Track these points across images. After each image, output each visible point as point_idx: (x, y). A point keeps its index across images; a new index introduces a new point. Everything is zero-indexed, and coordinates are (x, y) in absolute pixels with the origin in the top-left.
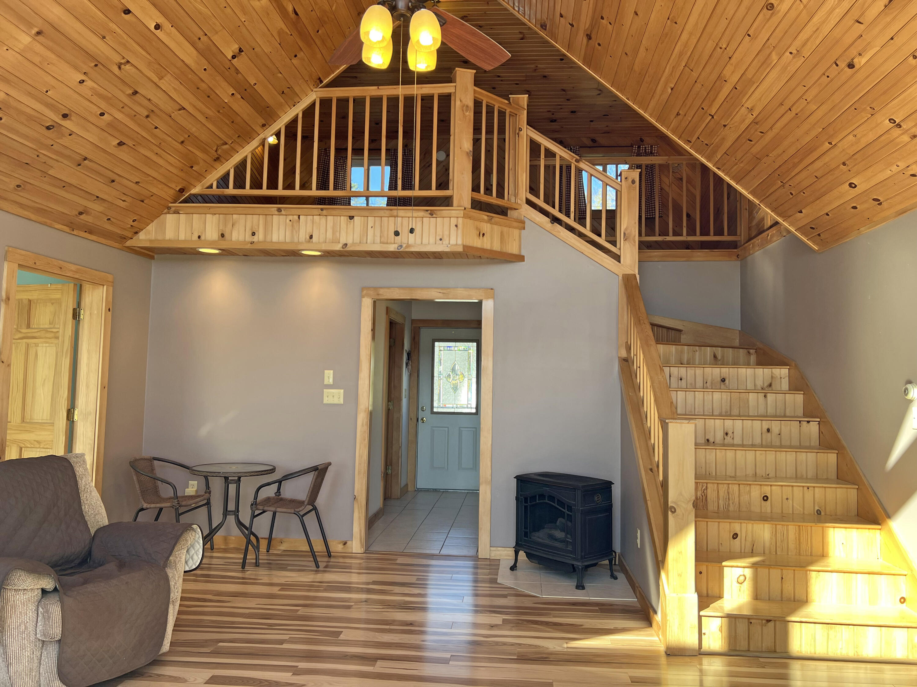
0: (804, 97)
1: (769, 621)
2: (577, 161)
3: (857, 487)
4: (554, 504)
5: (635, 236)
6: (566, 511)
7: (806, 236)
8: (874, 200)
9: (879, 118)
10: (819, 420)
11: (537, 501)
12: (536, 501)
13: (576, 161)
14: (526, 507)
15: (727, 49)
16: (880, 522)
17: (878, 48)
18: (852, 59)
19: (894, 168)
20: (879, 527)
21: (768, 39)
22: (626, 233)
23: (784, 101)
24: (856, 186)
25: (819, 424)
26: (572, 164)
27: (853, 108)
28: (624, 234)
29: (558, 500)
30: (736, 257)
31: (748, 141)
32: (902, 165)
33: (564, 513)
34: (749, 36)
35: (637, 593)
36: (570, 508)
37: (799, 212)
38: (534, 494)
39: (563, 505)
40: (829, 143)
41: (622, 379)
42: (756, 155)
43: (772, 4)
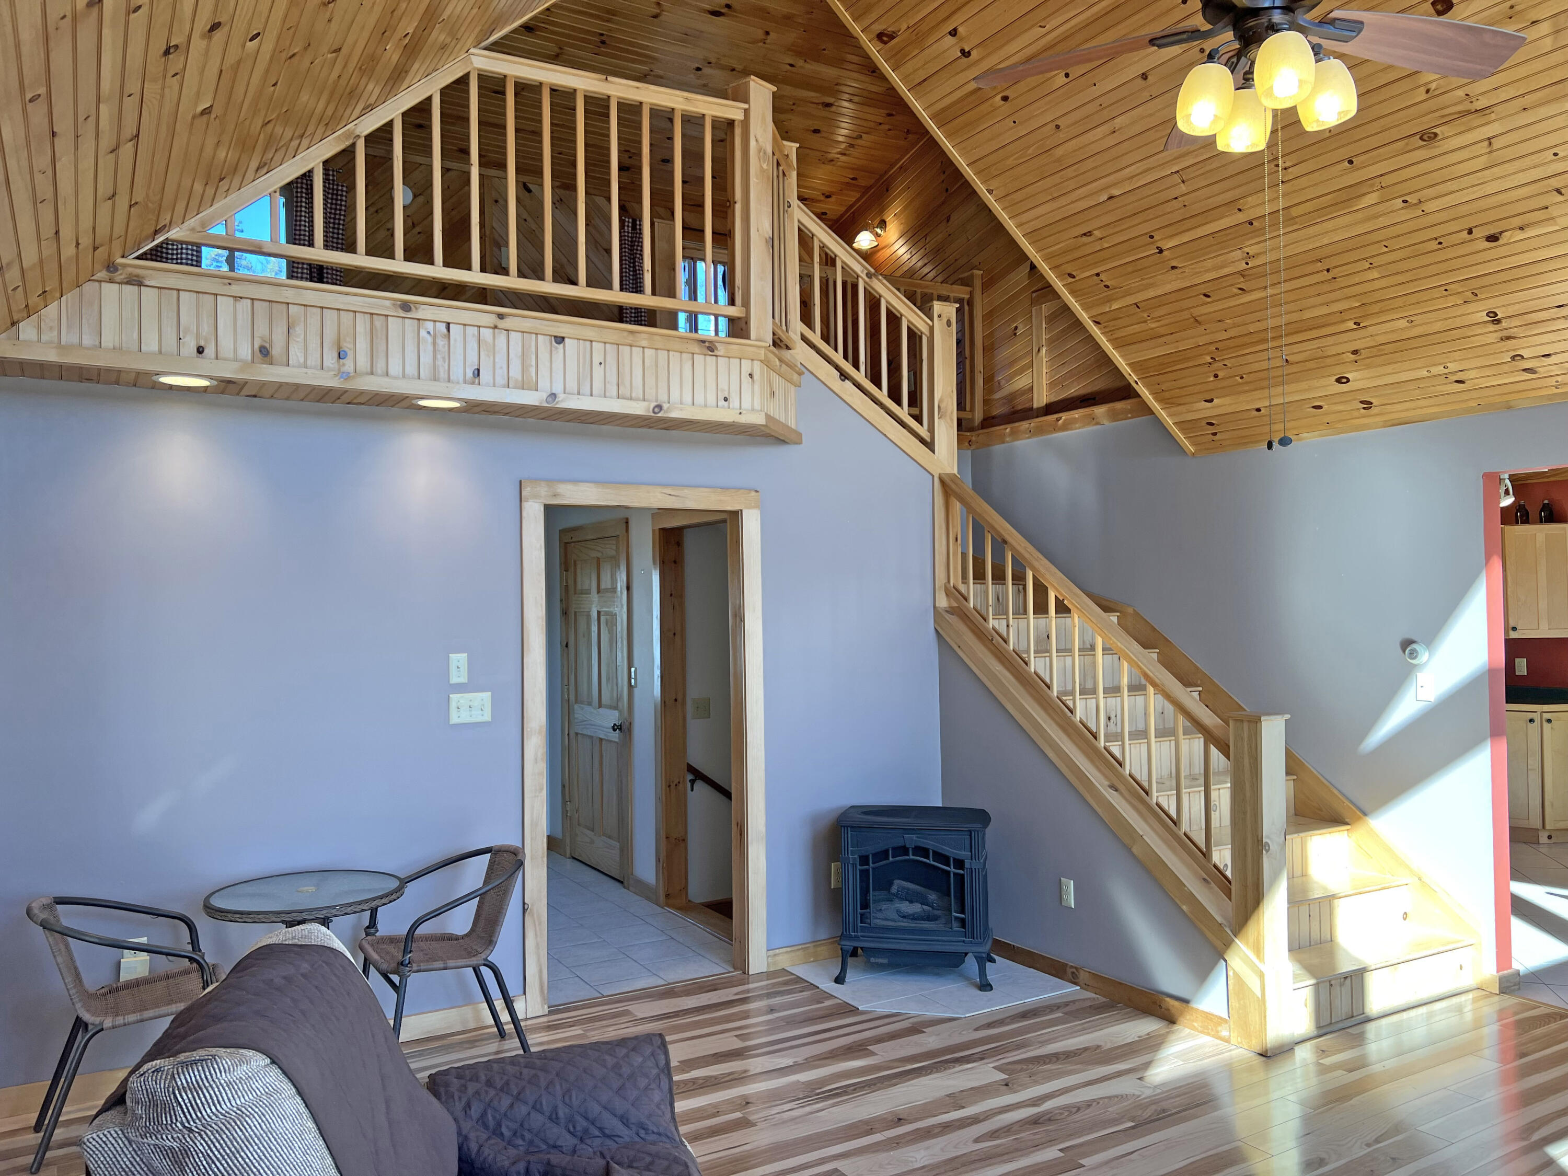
0: (1370, 261)
1: (1346, 978)
2: (869, 275)
3: (1295, 777)
4: (927, 861)
5: (952, 413)
6: (952, 870)
7: (1184, 434)
8: (1362, 402)
9: (1471, 307)
11: (891, 859)
12: (887, 858)
13: (867, 274)
14: (864, 874)
15: (1290, 170)
16: (1347, 820)
17: (1558, 228)
18: (1501, 233)
19: (1440, 369)
20: (1348, 827)
21: (1381, 175)
22: (942, 406)
23: (1323, 259)
24: (1348, 380)
25: (1199, 694)
26: (860, 280)
27: (1443, 288)
28: (939, 407)
29: (935, 853)
30: (967, 444)
31: (1202, 296)
32: (1453, 367)
33: (948, 873)
34: (1351, 162)
35: (1083, 976)
36: (960, 864)
37: (1205, 401)
38: (884, 848)
39: (945, 859)
40: (1355, 323)
41: (956, 643)
42: (1198, 316)
43: (1436, 135)
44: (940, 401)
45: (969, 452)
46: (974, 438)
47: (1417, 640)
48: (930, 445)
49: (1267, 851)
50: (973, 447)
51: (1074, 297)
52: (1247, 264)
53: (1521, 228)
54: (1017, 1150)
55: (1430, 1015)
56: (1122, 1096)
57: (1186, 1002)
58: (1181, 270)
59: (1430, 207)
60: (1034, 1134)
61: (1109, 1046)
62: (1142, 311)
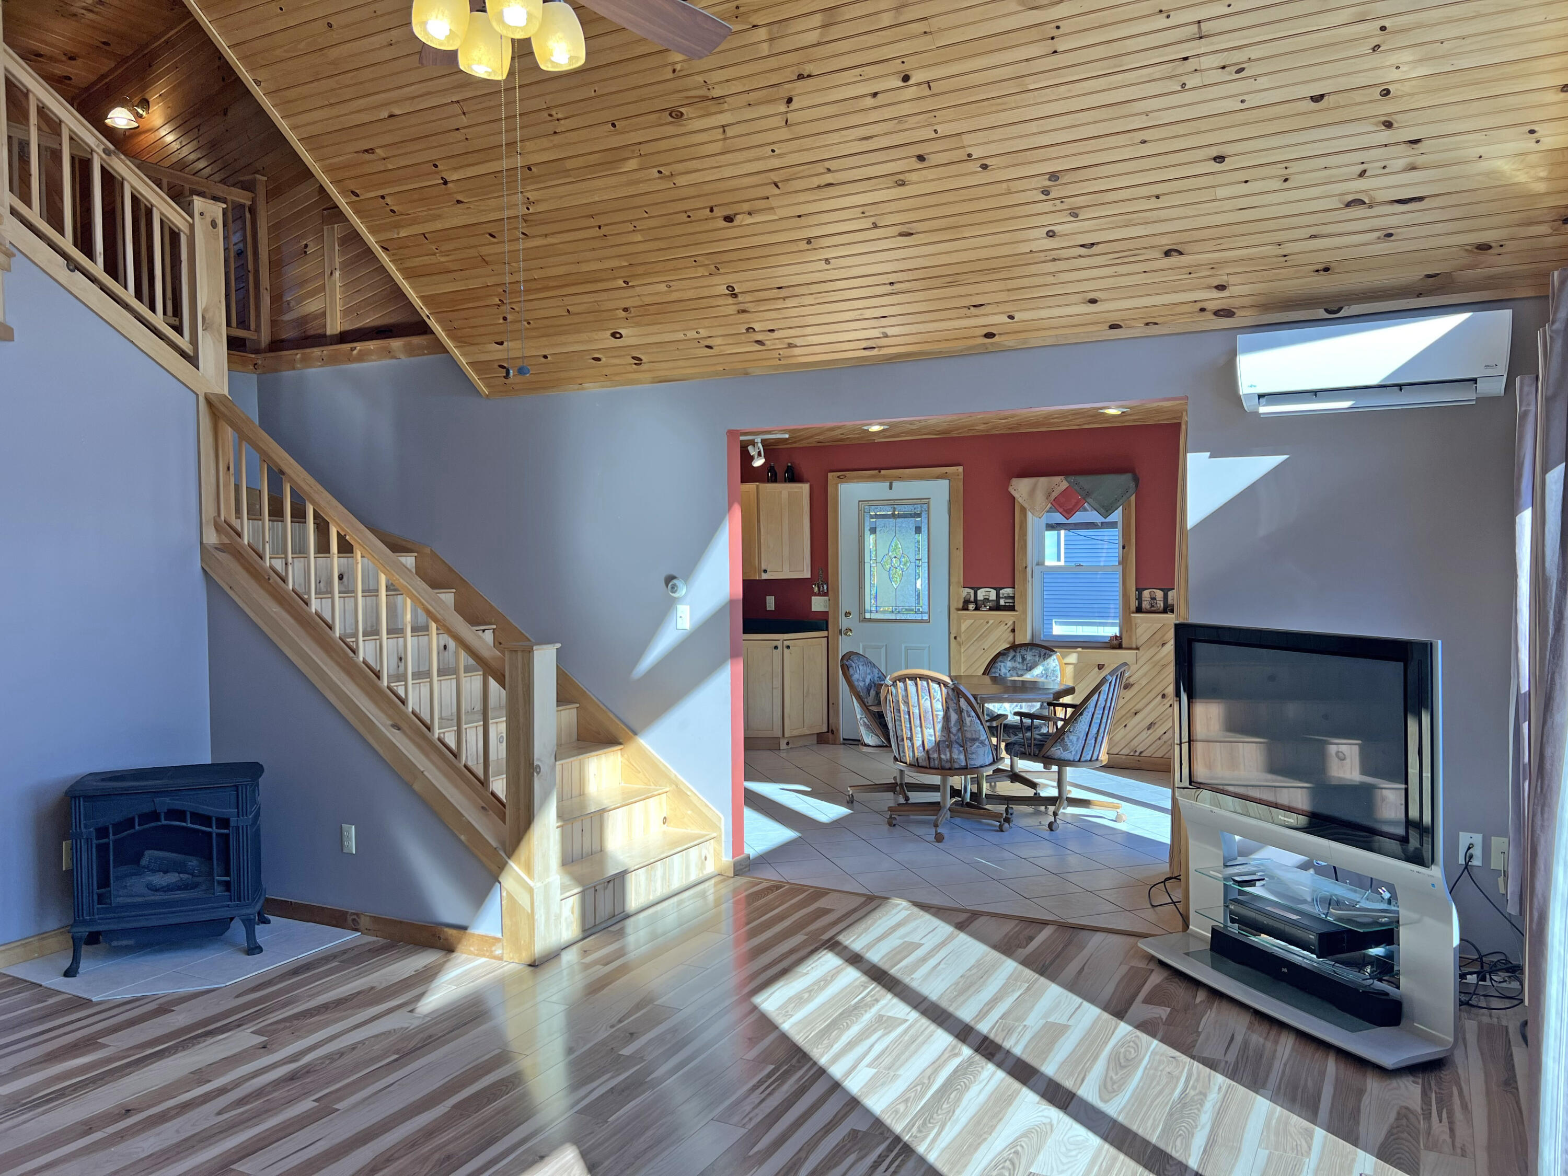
0: (634, 223)
1: (609, 882)
2: (107, 151)
3: (578, 705)
4: (184, 824)
5: (220, 325)
6: (214, 830)
7: (477, 374)
8: (633, 358)
9: (715, 280)
10: (494, 627)
11: (137, 827)
12: (134, 827)
13: (104, 151)
15: (562, 122)
16: (621, 741)
17: (776, 218)
18: (735, 215)
19: (692, 334)
20: (621, 747)
21: (640, 143)
22: (207, 317)
23: (596, 215)
24: (621, 337)
25: (494, 632)
26: (95, 157)
27: (693, 259)
28: (203, 317)
29: (193, 814)
30: (252, 367)
31: (488, 236)
32: (704, 333)
33: (209, 834)
34: (614, 125)
35: (364, 922)
36: (224, 822)
37: (496, 343)
38: (130, 816)
39: (205, 820)
40: (624, 282)
41: (227, 584)
42: (485, 256)
43: (682, 114)
44: (205, 310)
45: (255, 377)
46: (259, 362)
47: (677, 576)
48: (192, 359)
49: (538, 773)
50: (259, 371)
51: (359, 218)
52: (528, 209)
53: (750, 214)
54: (267, 1111)
55: (680, 903)
56: (390, 1032)
57: (464, 928)
58: (467, 205)
59: (681, 181)
60: (288, 1091)
61: (384, 985)
62: (431, 243)
